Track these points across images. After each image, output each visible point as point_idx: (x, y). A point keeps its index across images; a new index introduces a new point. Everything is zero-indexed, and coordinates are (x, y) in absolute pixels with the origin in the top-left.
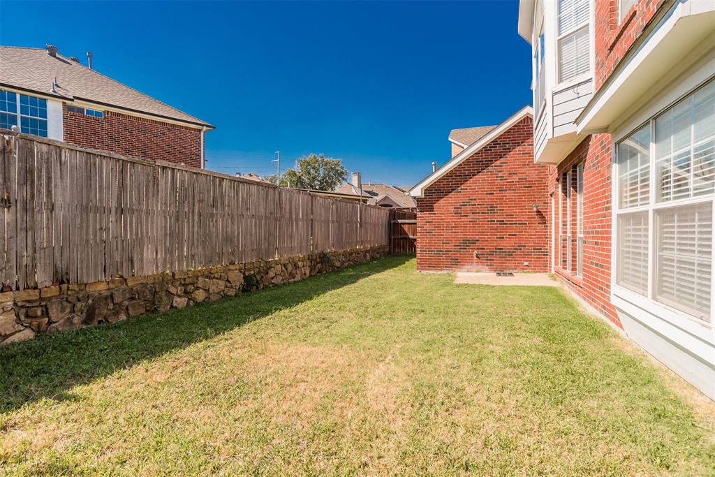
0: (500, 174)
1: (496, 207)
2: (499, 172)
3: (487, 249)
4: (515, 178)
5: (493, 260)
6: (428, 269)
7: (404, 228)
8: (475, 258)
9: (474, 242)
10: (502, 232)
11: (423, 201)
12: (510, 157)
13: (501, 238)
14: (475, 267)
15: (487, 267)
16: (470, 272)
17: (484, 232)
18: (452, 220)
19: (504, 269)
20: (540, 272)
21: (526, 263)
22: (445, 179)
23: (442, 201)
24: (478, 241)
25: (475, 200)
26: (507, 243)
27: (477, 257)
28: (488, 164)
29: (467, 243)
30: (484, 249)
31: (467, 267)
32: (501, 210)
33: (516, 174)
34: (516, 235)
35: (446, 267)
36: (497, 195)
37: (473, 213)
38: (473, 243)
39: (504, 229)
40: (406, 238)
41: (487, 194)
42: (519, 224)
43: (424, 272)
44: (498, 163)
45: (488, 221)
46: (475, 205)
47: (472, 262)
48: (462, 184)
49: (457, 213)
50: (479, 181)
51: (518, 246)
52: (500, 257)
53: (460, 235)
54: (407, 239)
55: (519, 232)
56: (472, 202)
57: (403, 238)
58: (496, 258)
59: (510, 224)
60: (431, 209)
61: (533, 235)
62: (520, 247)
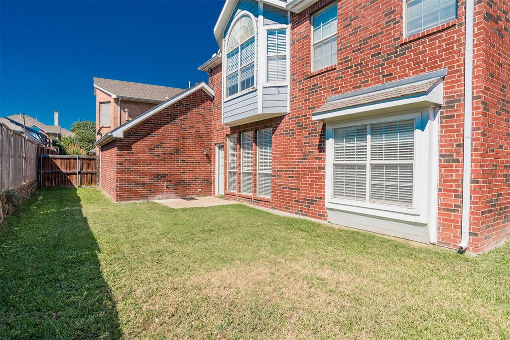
0: (183, 126)
1: (180, 150)
2: (182, 124)
3: (174, 181)
4: (193, 130)
5: (178, 189)
6: (127, 200)
7: (56, 163)
8: (165, 188)
9: (165, 175)
10: (184, 169)
11: (123, 141)
12: (190, 114)
13: (183, 173)
14: (165, 195)
15: (174, 195)
16: (161, 199)
17: (172, 169)
18: (147, 158)
19: (186, 195)
20: (208, 196)
21: (199, 190)
22: (142, 125)
23: (139, 143)
24: (167, 175)
25: (165, 143)
26: (187, 177)
27: (167, 187)
28: (174, 117)
29: (159, 177)
30: (172, 181)
31: (159, 196)
32: (183, 152)
33: (194, 127)
34: (193, 171)
35: (142, 197)
36: (181, 141)
37: (163, 154)
38: (164, 177)
39: (185, 166)
40: (58, 173)
41: (174, 140)
42: (195, 163)
43: (122, 203)
44: (182, 118)
45: (174, 160)
46: (165, 147)
47: (163, 192)
48: (155, 130)
49: (152, 154)
50: (168, 130)
51: (195, 178)
52: (182, 187)
53: (154, 171)
54: (60, 173)
55: (195, 169)
56: (164, 146)
57: (55, 173)
58: (180, 188)
59: (189, 163)
60: (130, 149)
61: (203, 170)
62: (196, 179)
